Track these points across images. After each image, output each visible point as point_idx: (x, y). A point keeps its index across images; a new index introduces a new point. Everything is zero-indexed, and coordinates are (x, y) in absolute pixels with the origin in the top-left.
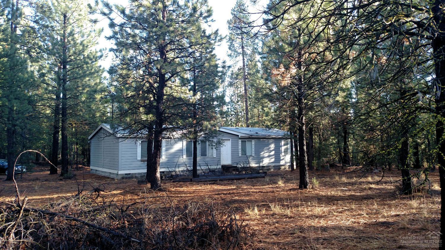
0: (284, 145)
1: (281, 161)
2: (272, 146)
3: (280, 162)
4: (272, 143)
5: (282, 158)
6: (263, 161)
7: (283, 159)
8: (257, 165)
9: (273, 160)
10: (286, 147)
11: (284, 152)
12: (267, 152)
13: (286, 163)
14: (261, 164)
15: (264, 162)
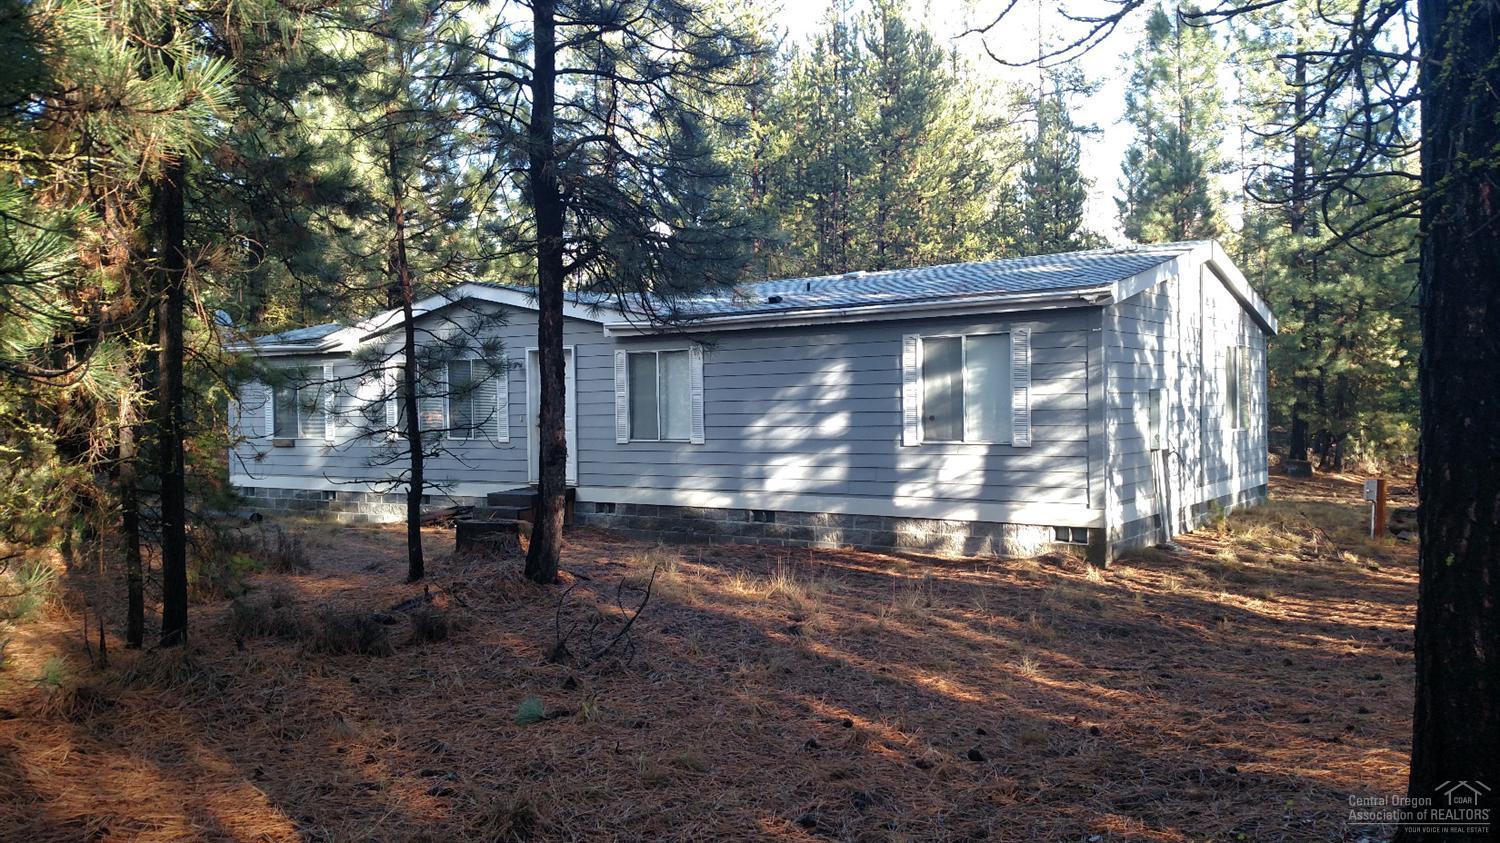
0: (928, 370)
1: (903, 489)
2: (835, 377)
3: (890, 496)
4: (830, 358)
5: (907, 464)
6: (761, 478)
7: (917, 473)
8: (724, 501)
9: (835, 474)
10: (942, 382)
11: (928, 420)
12: (787, 423)
13: (944, 500)
14: (753, 500)
15: (771, 485)
